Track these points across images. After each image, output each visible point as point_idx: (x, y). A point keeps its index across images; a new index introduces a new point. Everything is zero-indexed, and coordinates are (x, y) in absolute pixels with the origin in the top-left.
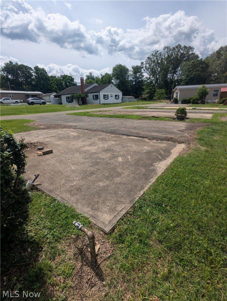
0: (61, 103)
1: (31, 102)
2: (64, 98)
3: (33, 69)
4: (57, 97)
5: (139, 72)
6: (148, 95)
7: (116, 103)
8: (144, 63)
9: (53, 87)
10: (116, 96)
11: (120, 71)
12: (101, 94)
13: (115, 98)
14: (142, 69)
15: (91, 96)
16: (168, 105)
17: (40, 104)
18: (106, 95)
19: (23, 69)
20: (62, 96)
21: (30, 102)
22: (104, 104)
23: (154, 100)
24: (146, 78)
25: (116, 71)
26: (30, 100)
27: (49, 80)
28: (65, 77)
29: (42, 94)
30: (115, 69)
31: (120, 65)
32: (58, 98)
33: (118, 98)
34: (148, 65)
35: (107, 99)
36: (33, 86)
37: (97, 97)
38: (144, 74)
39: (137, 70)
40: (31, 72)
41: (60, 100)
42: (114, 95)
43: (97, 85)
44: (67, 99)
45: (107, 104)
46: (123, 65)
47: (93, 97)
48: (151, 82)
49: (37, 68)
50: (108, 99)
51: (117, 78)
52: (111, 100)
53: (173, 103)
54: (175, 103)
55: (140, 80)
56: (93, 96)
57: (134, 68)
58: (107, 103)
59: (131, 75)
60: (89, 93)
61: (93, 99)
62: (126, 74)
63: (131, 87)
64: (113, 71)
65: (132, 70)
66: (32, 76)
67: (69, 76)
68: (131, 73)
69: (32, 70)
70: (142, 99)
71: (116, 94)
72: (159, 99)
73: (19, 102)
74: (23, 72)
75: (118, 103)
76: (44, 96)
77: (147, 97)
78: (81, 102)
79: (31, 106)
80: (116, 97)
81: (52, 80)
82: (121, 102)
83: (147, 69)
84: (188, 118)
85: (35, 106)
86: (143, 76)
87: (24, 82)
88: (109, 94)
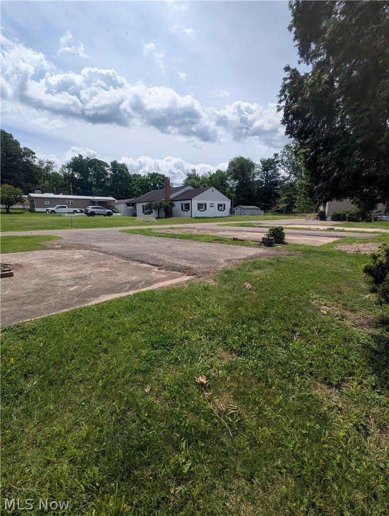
0: (135, 215)
1: (91, 212)
2: (139, 207)
3: (109, 164)
4: (130, 206)
5: (272, 168)
6: (285, 205)
7: (219, 217)
8: (279, 155)
9: (135, 190)
10: (220, 205)
11: (241, 167)
12: (195, 203)
13: (218, 209)
14: (277, 165)
15: (178, 205)
16: (308, 222)
17: (104, 215)
18: (202, 205)
19: (96, 164)
20: (137, 204)
21: (89, 212)
22: (196, 218)
23: (292, 213)
24: (283, 177)
25: (234, 166)
26: (90, 209)
27: (130, 180)
28: (154, 176)
29: (114, 200)
30: (232, 164)
31: (242, 158)
32: (132, 208)
33: (223, 209)
34: (285, 158)
35: (204, 209)
36: (107, 188)
37: (187, 207)
38: (279, 172)
39: (268, 165)
40: (106, 169)
41: (135, 209)
42: (216, 204)
43: (192, 188)
44: (143, 209)
45: (203, 218)
46: (246, 157)
47: (182, 207)
48: (291, 185)
49: (114, 164)
50: (206, 209)
51: (235, 178)
52: (211, 211)
53: (317, 219)
54: (320, 220)
55: (273, 181)
56: (182, 204)
57: (263, 162)
58: (203, 216)
59: (258, 173)
60: (176, 201)
61: (182, 210)
62: (249, 171)
63: (258, 192)
64: (229, 167)
65: (261, 165)
66: (107, 174)
67: (160, 175)
68: (258, 169)
69: (107, 166)
70: (276, 211)
71: (220, 203)
72: (303, 212)
73: (78, 211)
74: (95, 169)
75: (222, 217)
76: (117, 204)
77: (284, 208)
78: (163, 214)
79: (90, 218)
80: (220, 208)
81: (135, 180)
82: (229, 215)
83: (285, 164)
84: (286, 244)
85: (95, 217)
86: (278, 174)
87: (94, 183)
88: (208, 203)
